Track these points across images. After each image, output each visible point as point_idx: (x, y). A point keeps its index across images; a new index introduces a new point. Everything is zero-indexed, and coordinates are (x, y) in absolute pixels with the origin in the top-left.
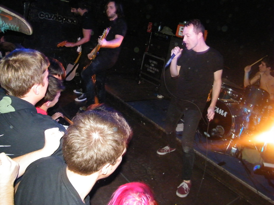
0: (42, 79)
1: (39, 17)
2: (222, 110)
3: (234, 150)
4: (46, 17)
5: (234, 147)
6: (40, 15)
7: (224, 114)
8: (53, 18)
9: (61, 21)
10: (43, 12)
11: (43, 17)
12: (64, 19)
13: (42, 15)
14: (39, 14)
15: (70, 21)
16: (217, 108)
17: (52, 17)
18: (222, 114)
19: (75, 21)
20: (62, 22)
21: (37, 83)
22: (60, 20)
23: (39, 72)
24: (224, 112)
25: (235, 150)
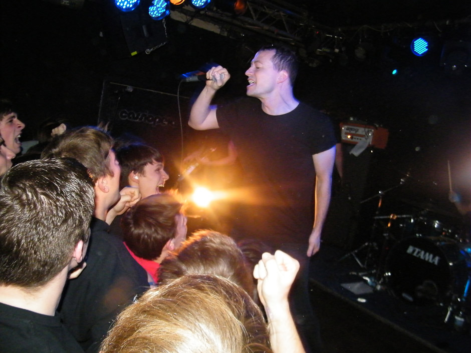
0: (107, 167)
1: (120, 118)
2: (429, 255)
3: (459, 321)
4: (130, 118)
5: (458, 316)
6: (121, 114)
7: (434, 260)
8: (141, 119)
9: (152, 123)
10: (125, 110)
11: (125, 117)
12: (157, 120)
13: (124, 114)
14: (119, 114)
15: (166, 123)
16: (421, 252)
17: (140, 117)
18: (430, 261)
19: (174, 123)
20: (154, 124)
21: (102, 175)
22: (150, 121)
23: (99, 158)
24: (434, 258)
25: (461, 321)
